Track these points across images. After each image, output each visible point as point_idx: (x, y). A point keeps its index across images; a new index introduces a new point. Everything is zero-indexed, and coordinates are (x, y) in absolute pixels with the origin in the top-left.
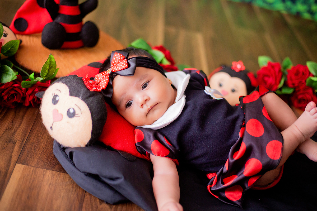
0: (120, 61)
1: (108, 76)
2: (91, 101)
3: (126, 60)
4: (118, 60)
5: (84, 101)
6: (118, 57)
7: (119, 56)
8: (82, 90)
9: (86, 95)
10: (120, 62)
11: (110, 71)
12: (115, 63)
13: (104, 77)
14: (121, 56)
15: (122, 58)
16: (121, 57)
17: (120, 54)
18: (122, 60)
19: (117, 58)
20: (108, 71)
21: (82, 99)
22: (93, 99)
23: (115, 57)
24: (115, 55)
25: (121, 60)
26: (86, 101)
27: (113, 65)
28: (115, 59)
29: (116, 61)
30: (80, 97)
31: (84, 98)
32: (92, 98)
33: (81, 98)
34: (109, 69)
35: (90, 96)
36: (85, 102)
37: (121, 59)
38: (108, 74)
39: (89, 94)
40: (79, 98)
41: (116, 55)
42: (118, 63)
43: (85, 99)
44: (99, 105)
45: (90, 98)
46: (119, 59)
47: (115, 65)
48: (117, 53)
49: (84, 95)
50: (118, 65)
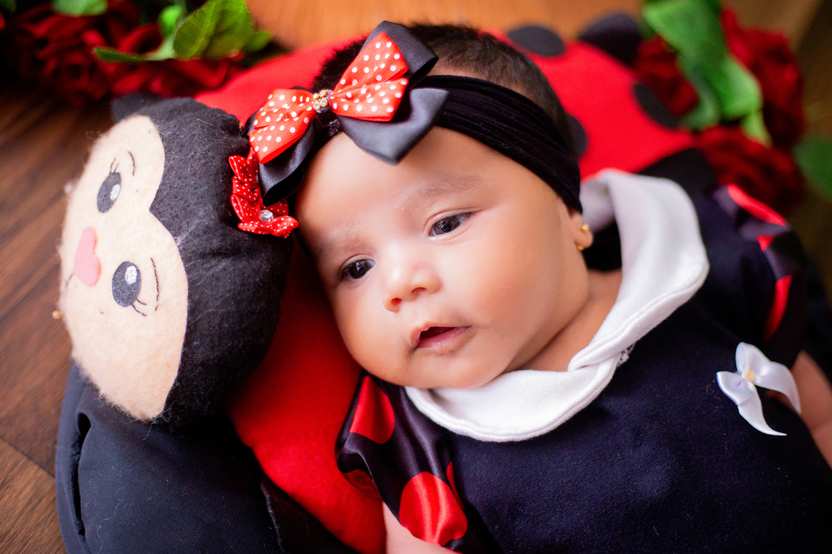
0: (379, 78)
1: (306, 120)
2: (213, 275)
3: (404, 82)
4: (376, 69)
5: (184, 265)
6: (382, 54)
7: (387, 56)
8: (201, 214)
9: (207, 240)
10: (376, 82)
11: (323, 103)
12: (359, 75)
13: (294, 114)
14: (397, 56)
15: (393, 68)
16: (391, 61)
17: (397, 48)
18: (392, 79)
19: (378, 57)
20: (316, 96)
21: (180, 251)
22: (224, 269)
23: (374, 51)
24: (377, 41)
25: (384, 72)
26: (194, 265)
27: (349, 82)
28: (366, 58)
29: (366, 70)
30: (179, 239)
31: (194, 248)
32: (224, 263)
33: (182, 244)
34: (323, 92)
35: (218, 254)
36: (188, 271)
37: (387, 68)
38: (309, 109)
39: (216, 243)
40: (175, 240)
41: (378, 45)
42: (368, 83)
43: (193, 258)
44: (232, 308)
45: (214, 262)
46: (383, 66)
47: (355, 82)
48: (389, 37)
49: (194, 235)
50: (363, 91)
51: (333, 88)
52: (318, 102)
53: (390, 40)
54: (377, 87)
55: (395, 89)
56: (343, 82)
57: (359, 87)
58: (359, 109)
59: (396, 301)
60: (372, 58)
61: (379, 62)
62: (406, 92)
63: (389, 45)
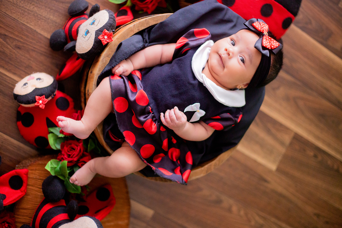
0: (271, 44)
1: (262, 31)
11: (265, 34)
12: (271, 41)
16: (274, 46)
17: (277, 47)
18: (270, 46)
20: (267, 33)
23: (276, 43)
27: (270, 39)
28: (275, 42)
29: (272, 42)
34: (267, 34)
37: (273, 45)
41: (277, 44)
46: (273, 44)
47: (270, 40)
50: (268, 41)
51: (268, 36)
52: (265, 33)
53: (278, 46)
54: (269, 43)
55: (269, 46)
56: (270, 37)
57: (269, 40)
58: (264, 40)
59: (226, 50)
60: (275, 43)
61: (274, 44)
62: (268, 49)
63: (277, 46)
